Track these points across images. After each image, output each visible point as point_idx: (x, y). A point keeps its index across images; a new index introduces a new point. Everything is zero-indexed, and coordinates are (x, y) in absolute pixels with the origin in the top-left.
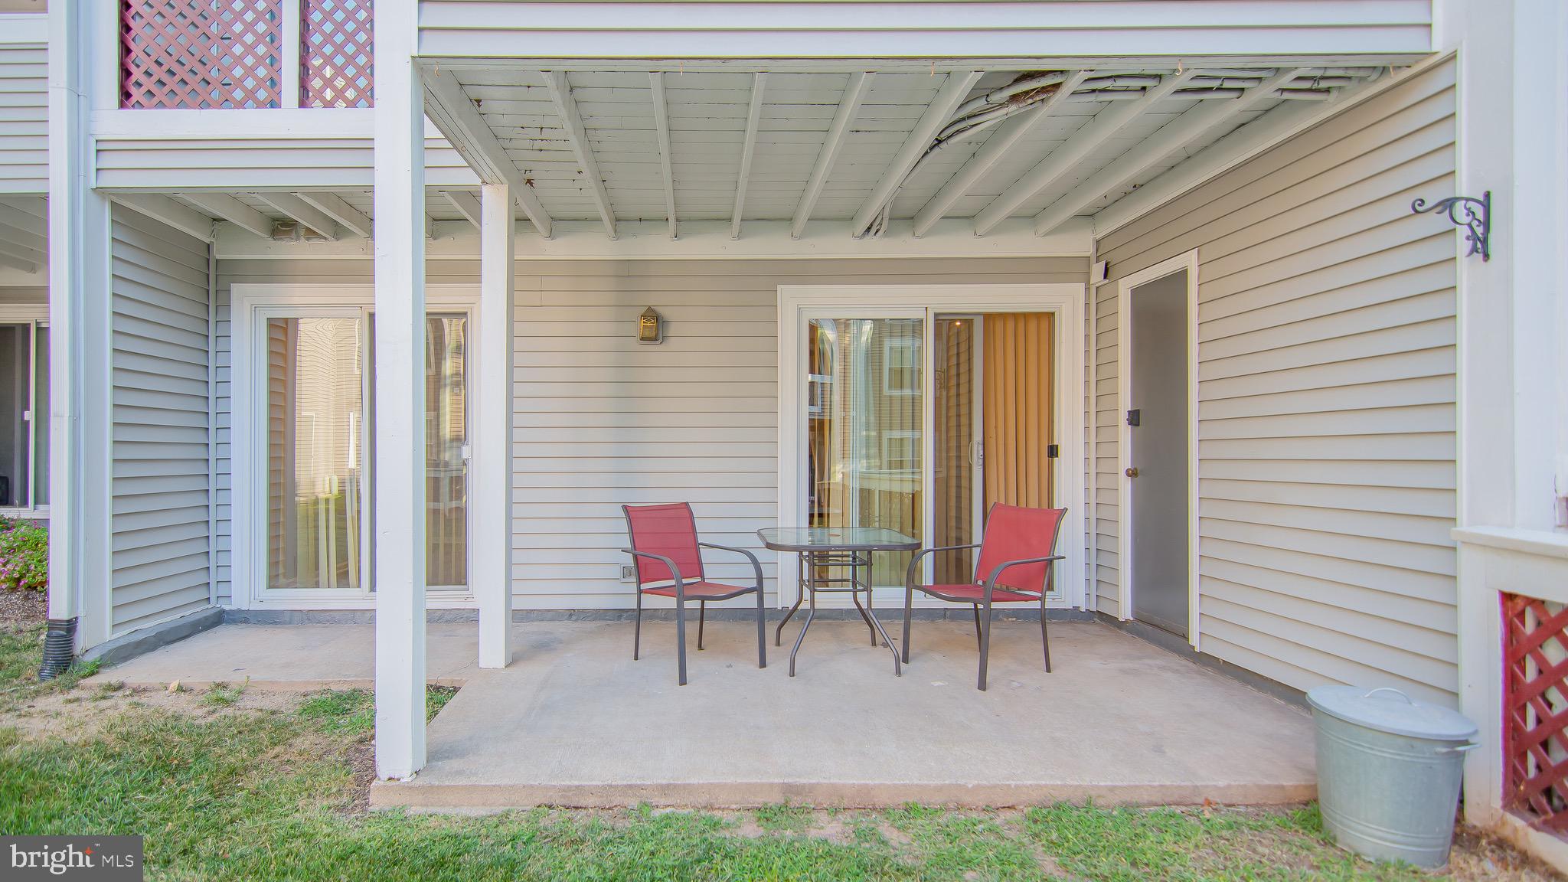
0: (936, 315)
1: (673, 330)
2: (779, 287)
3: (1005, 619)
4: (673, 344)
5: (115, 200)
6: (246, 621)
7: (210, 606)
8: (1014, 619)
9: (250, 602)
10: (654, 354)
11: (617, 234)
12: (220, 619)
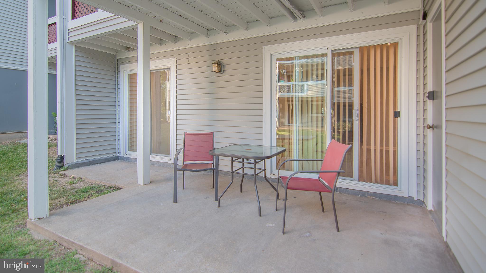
0: (332, 51)
1: (227, 68)
2: (263, 47)
3: (369, 197)
4: (227, 72)
5: (76, 45)
6: (123, 160)
7: (116, 155)
8: (374, 197)
9: (124, 155)
10: (221, 77)
11: (208, 36)
12: (117, 158)
